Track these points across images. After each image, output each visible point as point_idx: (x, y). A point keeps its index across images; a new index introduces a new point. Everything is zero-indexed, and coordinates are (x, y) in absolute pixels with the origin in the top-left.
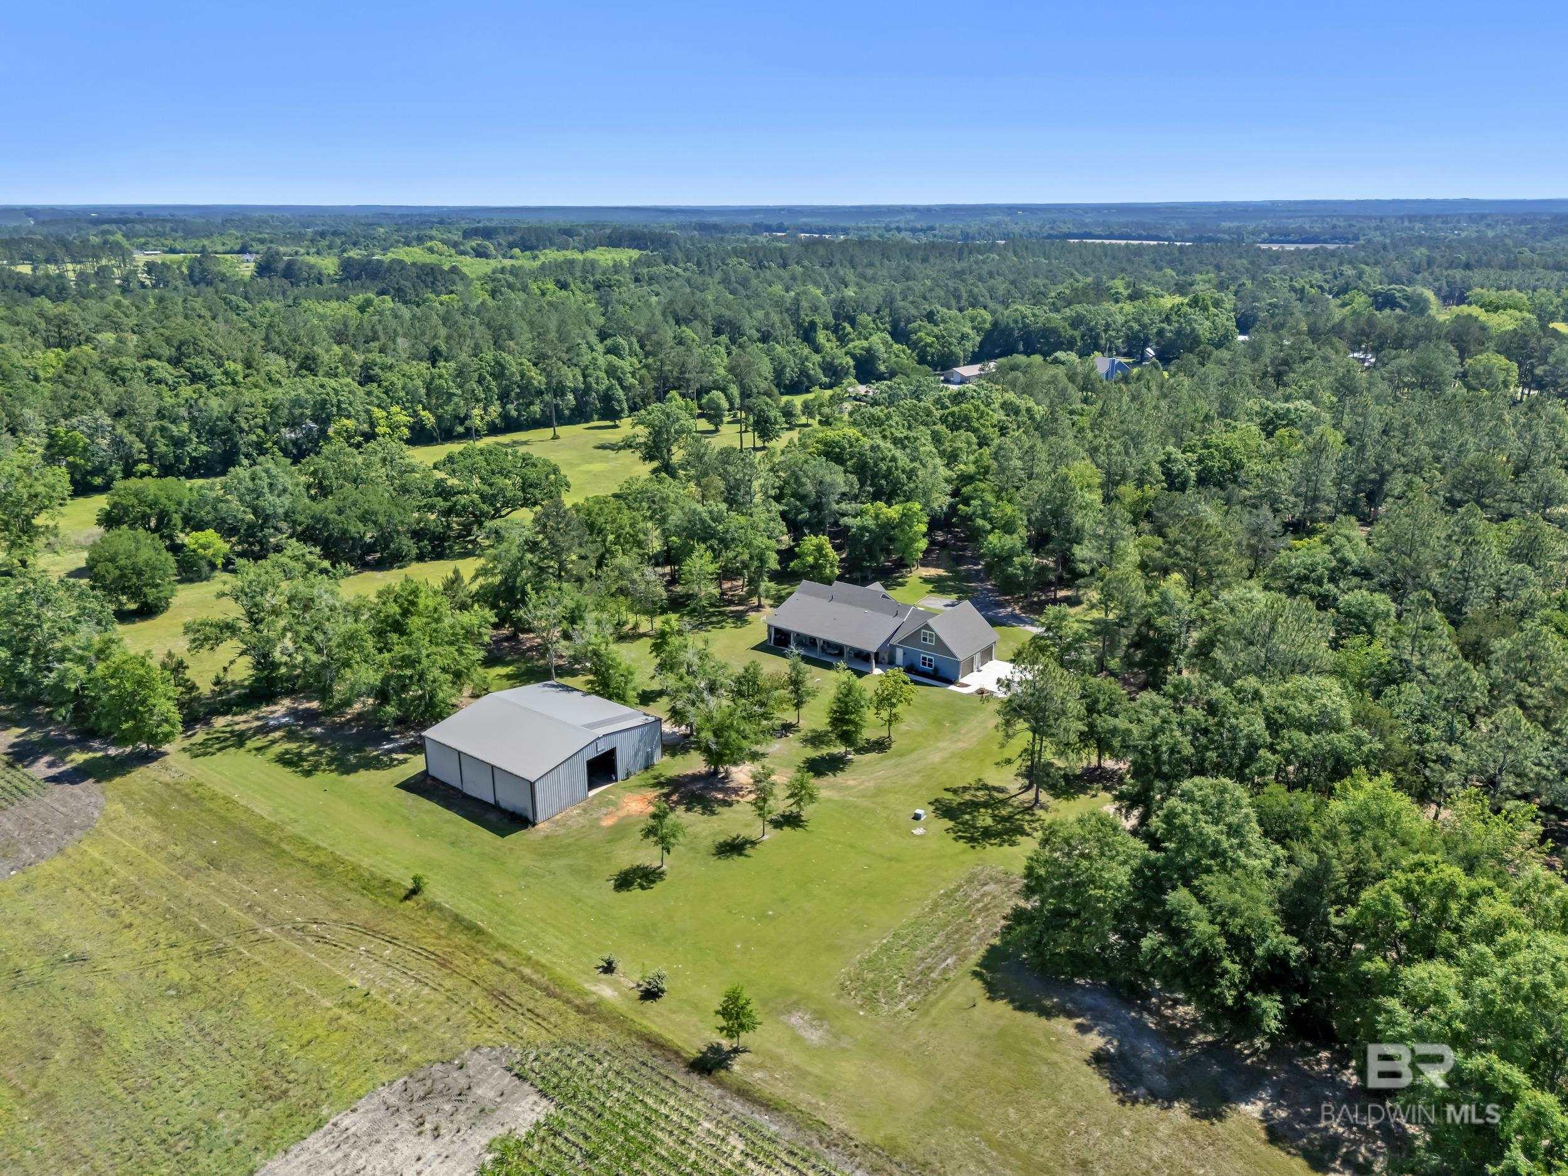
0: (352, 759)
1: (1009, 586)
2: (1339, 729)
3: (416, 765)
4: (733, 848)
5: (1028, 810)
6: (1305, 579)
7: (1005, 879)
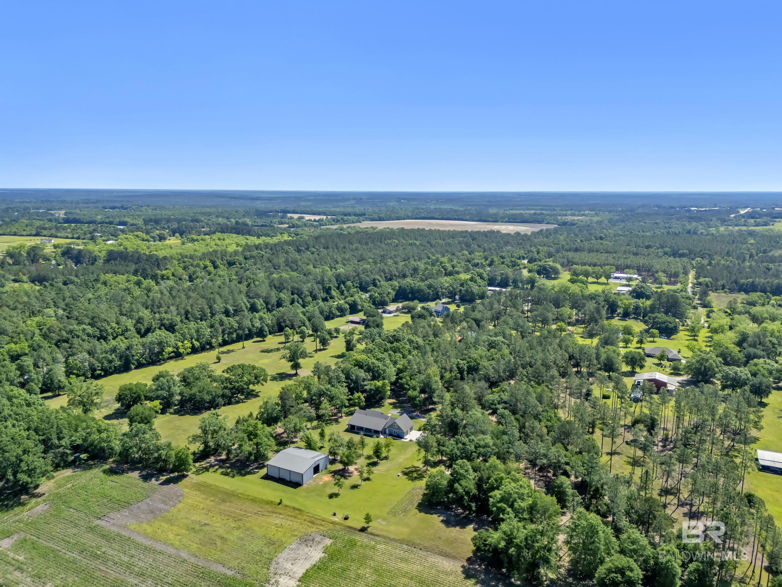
0: (243, 472)
1: (415, 406)
2: (489, 447)
3: (264, 471)
4: (355, 487)
5: (425, 472)
6: (492, 404)
7: (421, 488)
